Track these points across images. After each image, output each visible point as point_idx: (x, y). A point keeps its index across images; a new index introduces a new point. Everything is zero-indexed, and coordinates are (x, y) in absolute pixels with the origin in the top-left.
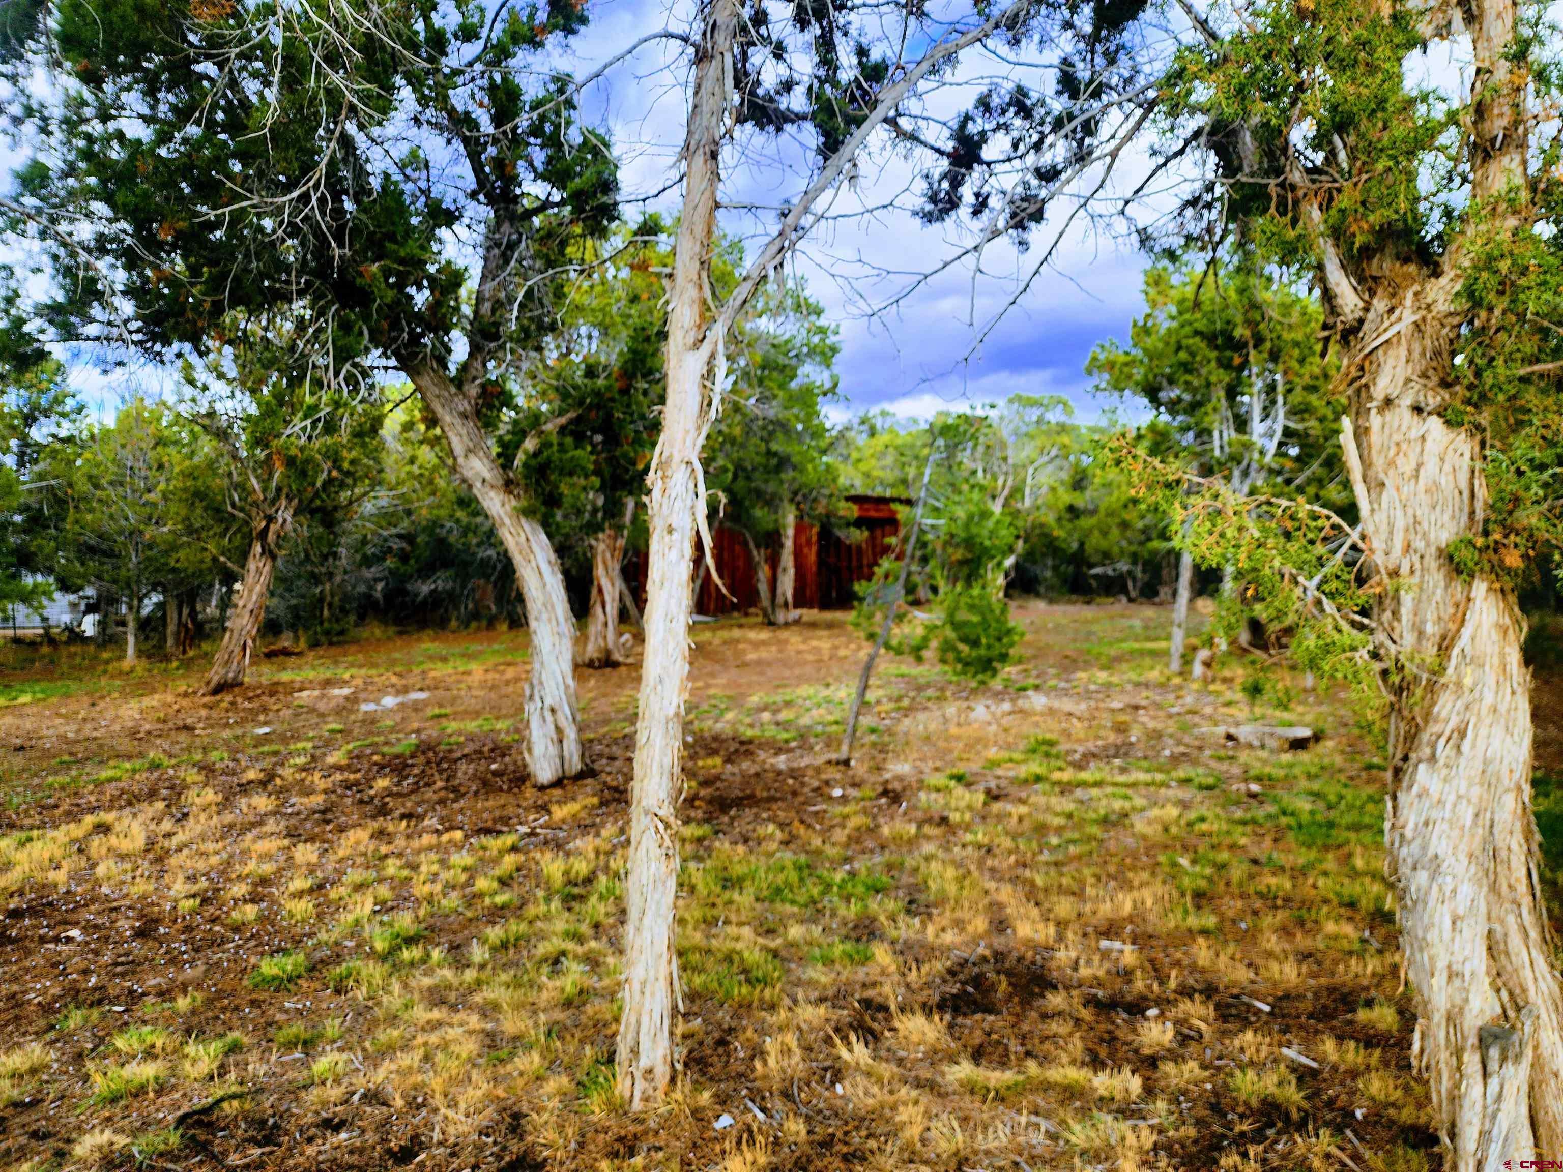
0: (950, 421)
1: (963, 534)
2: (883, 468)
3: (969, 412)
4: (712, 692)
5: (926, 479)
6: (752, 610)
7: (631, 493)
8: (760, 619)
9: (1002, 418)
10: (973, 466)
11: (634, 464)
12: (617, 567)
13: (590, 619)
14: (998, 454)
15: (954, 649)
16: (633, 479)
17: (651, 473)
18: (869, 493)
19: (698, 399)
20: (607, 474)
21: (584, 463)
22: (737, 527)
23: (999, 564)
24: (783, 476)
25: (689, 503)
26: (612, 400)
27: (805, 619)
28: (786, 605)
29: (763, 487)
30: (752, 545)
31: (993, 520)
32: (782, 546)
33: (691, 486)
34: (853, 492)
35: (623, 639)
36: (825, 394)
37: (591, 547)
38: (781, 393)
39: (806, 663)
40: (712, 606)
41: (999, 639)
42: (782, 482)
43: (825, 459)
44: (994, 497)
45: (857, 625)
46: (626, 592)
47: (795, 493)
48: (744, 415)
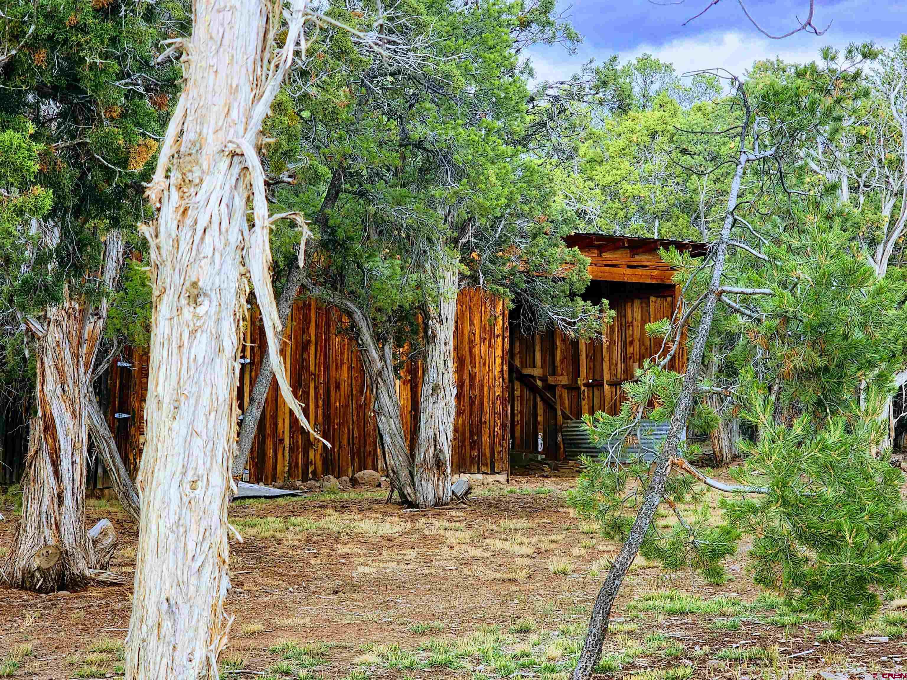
0: (781, 83)
1: (808, 318)
2: (645, 179)
3: (821, 65)
4: (280, 642)
5: (732, 202)
6: (367, 473)
7: (116, 223)
8: (383, 493)
9: (888, 81)
10: (831, 177)
11: (124, 163)
12: (86, 379)
13: (29, 488)
14: (880, 152)
15: (791, 556)
16: (121, 193)
17: (158, 176)
18: (617, 230)
19: (258, 23)
20: (67, 183)
21: (19, 158)
22: (335, 298)
23: (881, 379)
24: (435, 191)
25: (234, 237)
26: (83, 29)
27: (478, 492)
28: (439, 464)
29: (392, 213)
30: (367, 336)
31: (869, 287)
32: (430, 339)
33: (239, 203)
34: (583, 228)
35: (94, 532)
36: (524, 25)
37: (33, 336)
38: (432, 20)
39: (480, 583)
40: (283, 466)
41: (882, 538)
42: (431, 203)
43: (525, 157)
44: (873, 243)
45: (587, 505)
46: (104, 431)
47: (462, 228)
48: (355, 63)
